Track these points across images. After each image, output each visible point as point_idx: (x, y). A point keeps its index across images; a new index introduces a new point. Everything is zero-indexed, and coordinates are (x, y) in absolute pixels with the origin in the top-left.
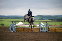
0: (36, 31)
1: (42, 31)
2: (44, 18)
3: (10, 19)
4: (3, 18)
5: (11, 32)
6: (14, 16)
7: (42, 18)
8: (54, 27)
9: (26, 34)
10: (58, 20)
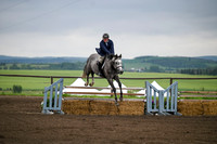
0: (136, 113)
1: (155, 110)
2: (160, 67)
3: (44, 69)
4: (19, 65)
5: (46, 115)
6: (59, 59)
7: (155, 64)
8: (199, 99)
9: (98, 121)
10: (210, 74)
